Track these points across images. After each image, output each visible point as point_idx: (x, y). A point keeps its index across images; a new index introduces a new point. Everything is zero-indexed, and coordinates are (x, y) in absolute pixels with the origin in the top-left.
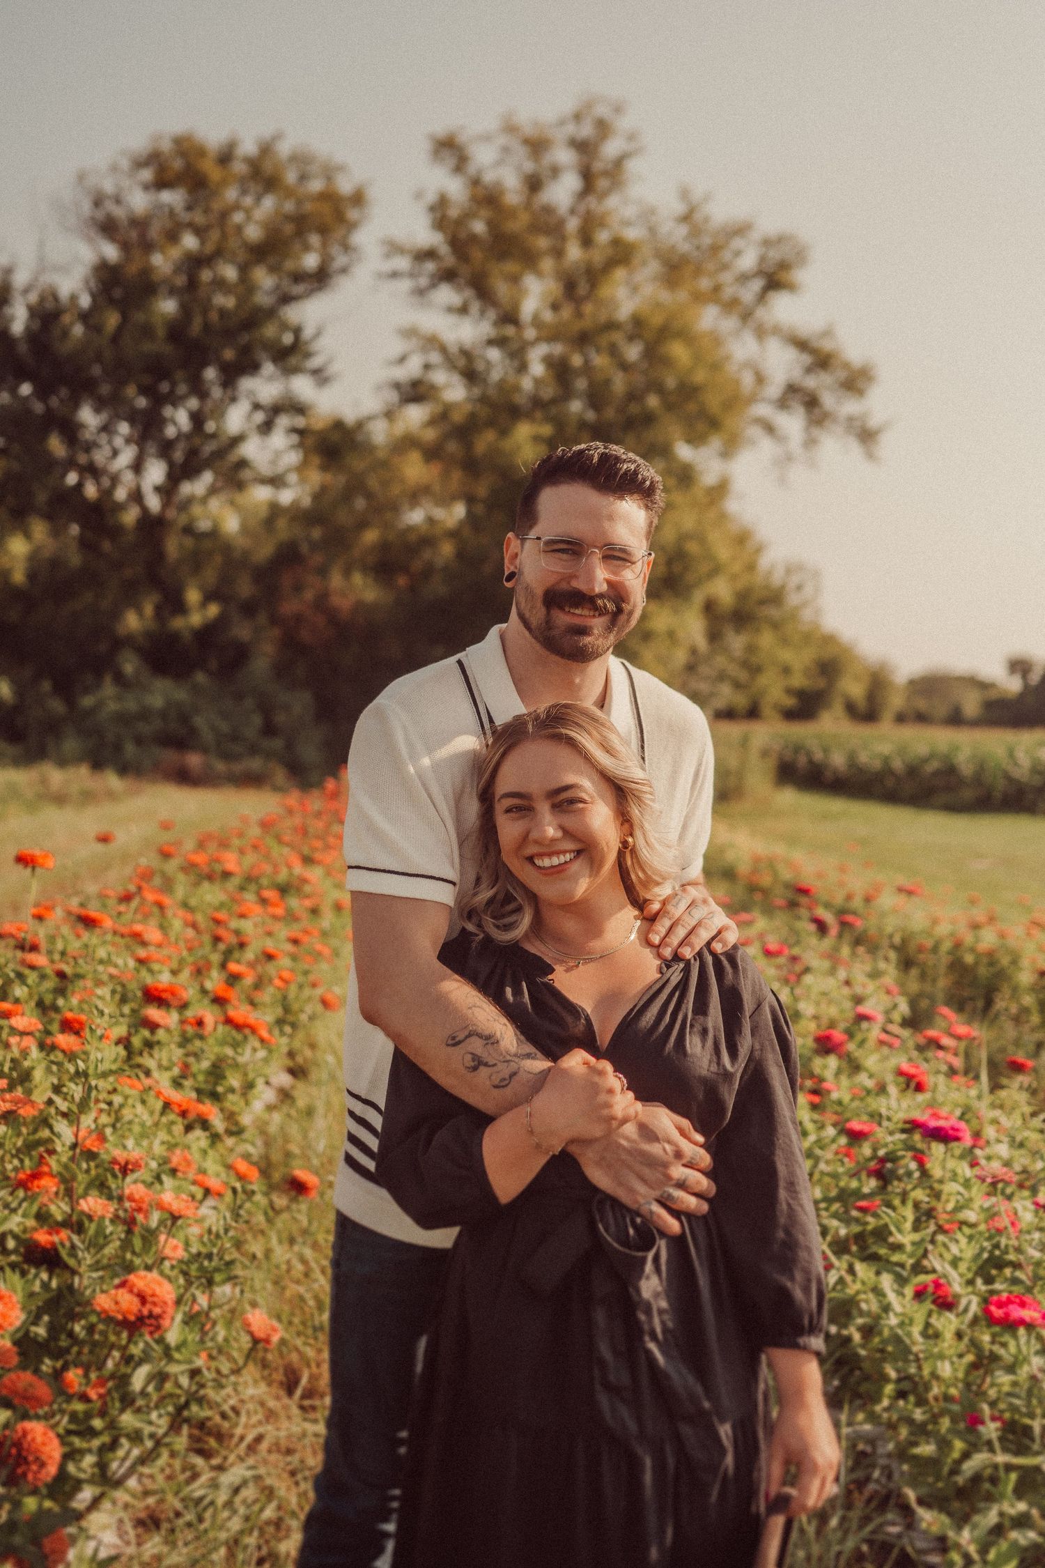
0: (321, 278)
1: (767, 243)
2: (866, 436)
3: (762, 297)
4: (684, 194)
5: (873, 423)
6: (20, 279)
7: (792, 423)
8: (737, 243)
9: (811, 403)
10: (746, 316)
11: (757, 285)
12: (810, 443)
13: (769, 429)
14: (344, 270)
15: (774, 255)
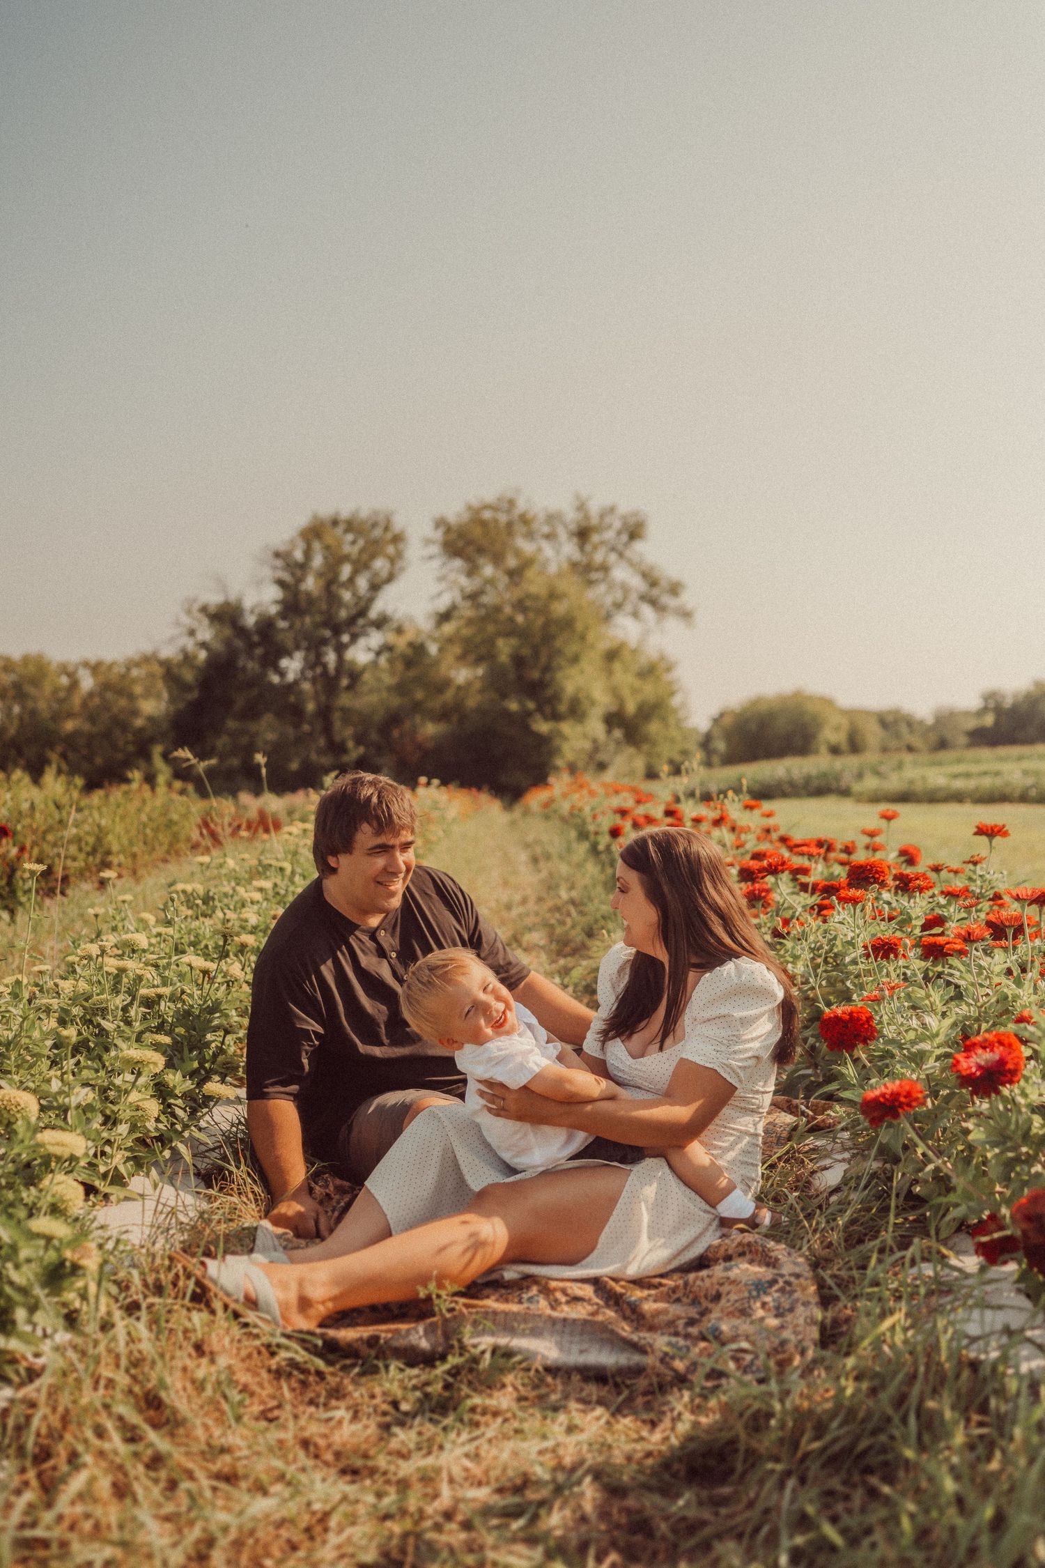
0: (390, 578)
1: (624, 518)
2: (686, 615)
3: (626, 545)
4: (577, 497)
5: (689, 607)
6: (248, 604)
7: (647, 611)
8: (608, 520)
9: (653, 602)
10: (621, 555)
11: (625, 538)
12: (659, 621)
13: (635, 615)
14: (402, 569)
15: (632, 521)
